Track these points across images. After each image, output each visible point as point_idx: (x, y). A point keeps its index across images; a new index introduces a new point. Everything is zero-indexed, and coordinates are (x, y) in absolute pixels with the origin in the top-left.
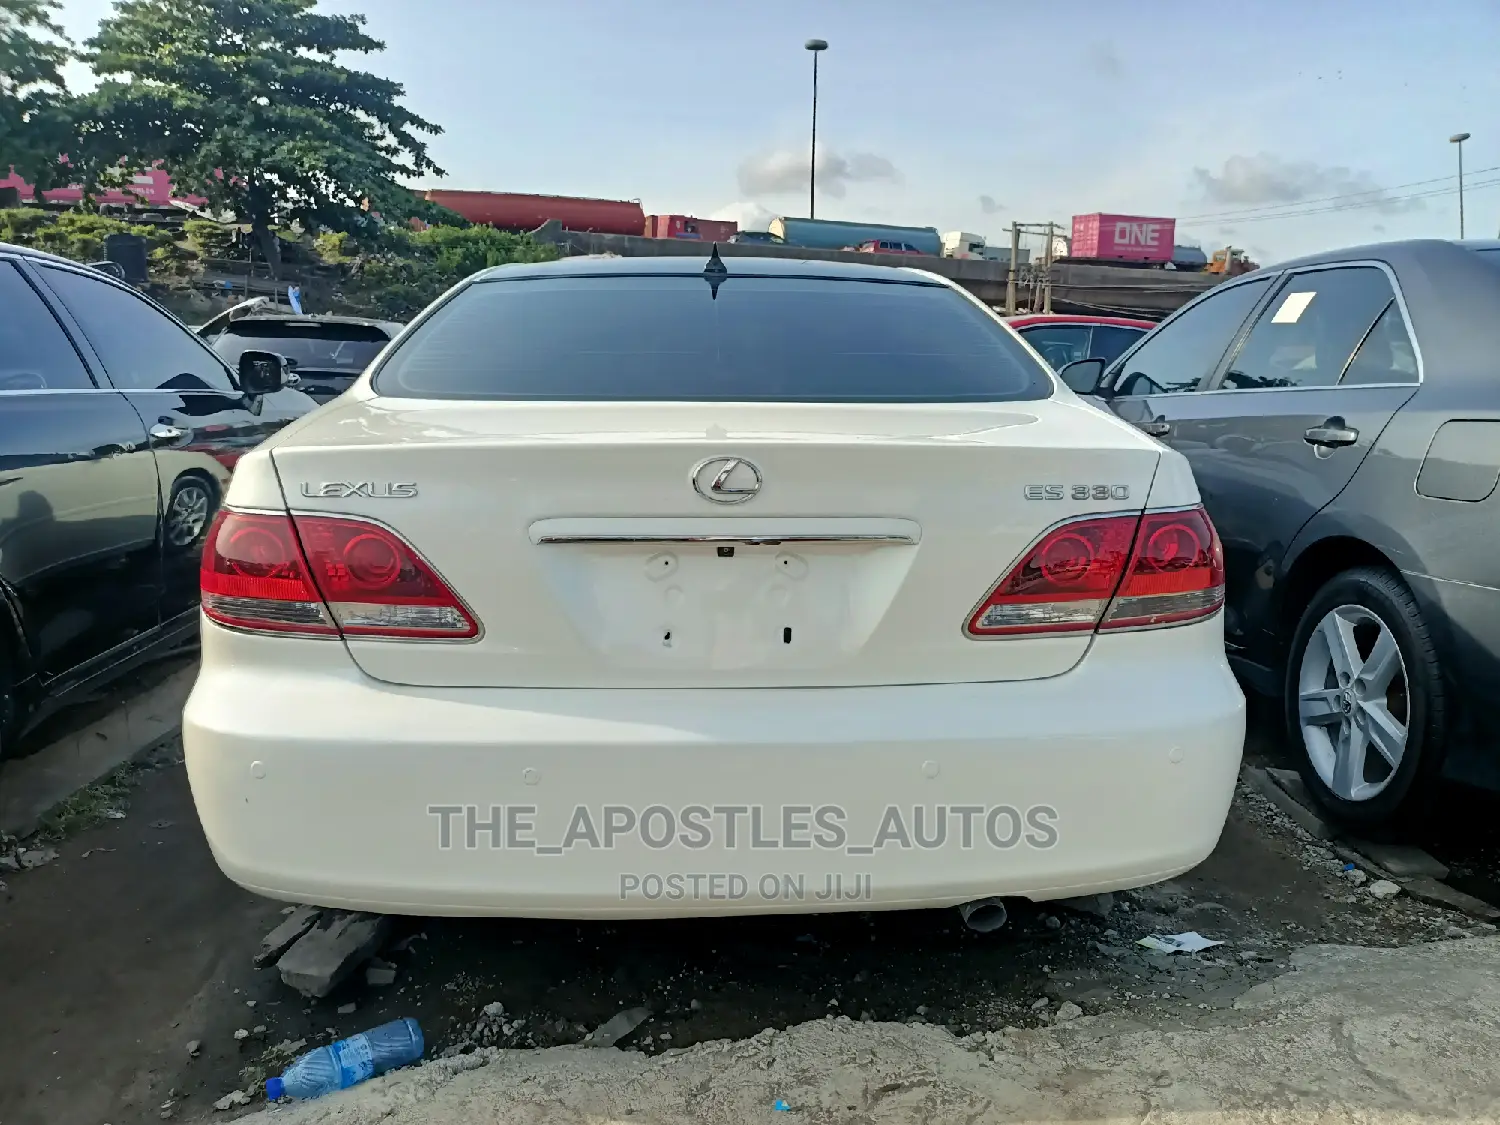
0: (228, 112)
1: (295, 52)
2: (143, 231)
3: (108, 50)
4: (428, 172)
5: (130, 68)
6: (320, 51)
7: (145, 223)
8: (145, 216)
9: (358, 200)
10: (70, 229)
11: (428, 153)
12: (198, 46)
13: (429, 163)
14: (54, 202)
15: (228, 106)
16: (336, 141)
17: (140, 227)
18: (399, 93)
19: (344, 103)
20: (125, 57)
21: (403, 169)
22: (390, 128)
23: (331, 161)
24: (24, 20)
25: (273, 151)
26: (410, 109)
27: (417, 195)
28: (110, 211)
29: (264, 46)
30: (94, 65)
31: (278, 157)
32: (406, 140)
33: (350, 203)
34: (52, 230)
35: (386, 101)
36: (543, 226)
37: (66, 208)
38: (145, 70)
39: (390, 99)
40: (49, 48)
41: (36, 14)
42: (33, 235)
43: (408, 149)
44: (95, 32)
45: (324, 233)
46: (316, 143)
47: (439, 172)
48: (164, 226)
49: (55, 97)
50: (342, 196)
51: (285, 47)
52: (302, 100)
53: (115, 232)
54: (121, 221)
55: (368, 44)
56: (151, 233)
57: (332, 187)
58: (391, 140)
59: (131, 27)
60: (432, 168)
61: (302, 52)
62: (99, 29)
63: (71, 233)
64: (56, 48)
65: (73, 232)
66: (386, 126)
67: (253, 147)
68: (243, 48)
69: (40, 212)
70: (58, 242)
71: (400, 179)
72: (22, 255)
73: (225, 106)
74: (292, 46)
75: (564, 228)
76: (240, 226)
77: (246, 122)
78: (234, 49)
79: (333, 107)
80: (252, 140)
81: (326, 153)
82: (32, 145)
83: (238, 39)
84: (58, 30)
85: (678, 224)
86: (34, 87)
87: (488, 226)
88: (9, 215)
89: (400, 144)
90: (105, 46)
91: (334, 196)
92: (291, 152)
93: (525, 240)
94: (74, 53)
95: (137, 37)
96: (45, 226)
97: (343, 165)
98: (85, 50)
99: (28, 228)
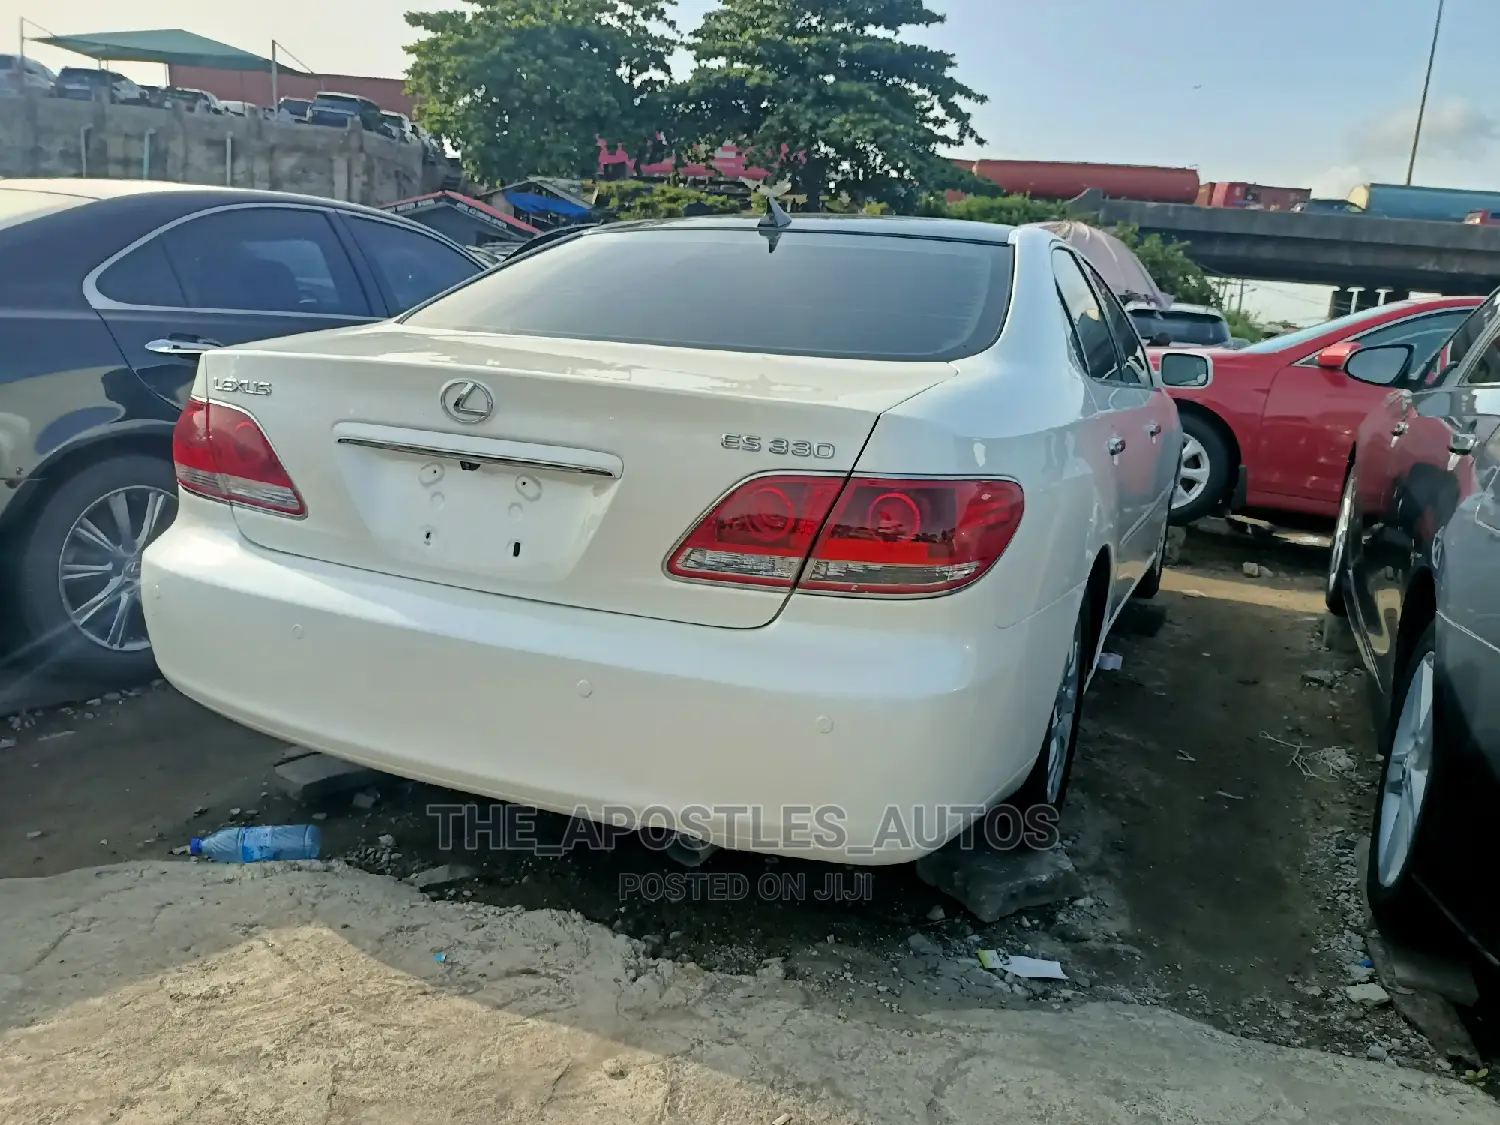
0: (795, 90)
1: (863, 31)
2: (717, 201)
3: (708, 40)
4: (969, 141)
5: (722, 54)
6: (886, 28)
7: (720, 194)
8: (722, 187)
9: (901, 171)
10: (661, 199)
11: (973, 123)
12: (779, 29)
13: (972, 133)
14: (656, 175)
15: (795, 85)
16: (885, 114)
17: (716, 198)
18: (951, 65)
19: (901, 78)
20: (720, 44)
21: (946, 140)
22: (940, 100)
23: (877, 134)
24: (646, 16)
25: (827, 124)
26: (959, 80)
27: (955, 165)
28: (695, 183)
29: (837, 27)
30: (694, 52)
31: (832, 129)
32: (953, 111)
33: (894, 174)
34: (647, 201)
35: (938, 73)
36: (1081, 195)
37: (661, 180)
38: (734, 55)
39: (944, 70)
40: (661, 41)
41: (655, 10)
42: (632, 205)
43: (954, 120)
44: (699, 23)
45: (869, 203)
46: (866, 116)
47: (980, 142)
48: (735, 196)
49: (661, 83)
50: (886, 167)
51: (855, 27)
52: (862, 75)
53: (693, 202)
54: (701, 192)
55: (931, 18)
56: (723, 203)
57: (879, 160)
58: (939, 112)
59: (728, 18)
60: (974, 138)
61: (870, 30)
62: (703, 21)
63: (660, 203)
64: (667, 40)
65: (663, 201)
66: (936, 97)
67: (809, 120)
68: (819, 30)
69: (641, 184)
70: (650, 211)
71: (942, 150)
72: (334, 207)
73: (792, 84)
74: (861, 25)
75: (1104, 197)
76: (795, 196)
77: (809, 97)
78: (809, 31)
79: (890, 82)
80: (810, 114)
81: (873, 126)
82: (637, 125)
83: (814, 22)
84: (672, 24)
85: (1238, 192)
86: (645, 76)
87: (1025, 195)
88: (618, 187)
89: (947, 114)
90: (705, 36)
91: (881, 168)
92: (842, 125)
93: (1061, 209)
94: (682, 43)
95: (731, 26)
96: (642, 196)
97: (889, 136)
98: (691, 40)
99: (630, 198)
